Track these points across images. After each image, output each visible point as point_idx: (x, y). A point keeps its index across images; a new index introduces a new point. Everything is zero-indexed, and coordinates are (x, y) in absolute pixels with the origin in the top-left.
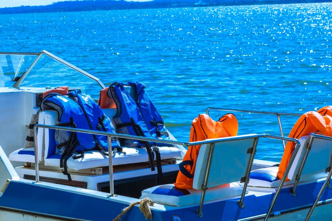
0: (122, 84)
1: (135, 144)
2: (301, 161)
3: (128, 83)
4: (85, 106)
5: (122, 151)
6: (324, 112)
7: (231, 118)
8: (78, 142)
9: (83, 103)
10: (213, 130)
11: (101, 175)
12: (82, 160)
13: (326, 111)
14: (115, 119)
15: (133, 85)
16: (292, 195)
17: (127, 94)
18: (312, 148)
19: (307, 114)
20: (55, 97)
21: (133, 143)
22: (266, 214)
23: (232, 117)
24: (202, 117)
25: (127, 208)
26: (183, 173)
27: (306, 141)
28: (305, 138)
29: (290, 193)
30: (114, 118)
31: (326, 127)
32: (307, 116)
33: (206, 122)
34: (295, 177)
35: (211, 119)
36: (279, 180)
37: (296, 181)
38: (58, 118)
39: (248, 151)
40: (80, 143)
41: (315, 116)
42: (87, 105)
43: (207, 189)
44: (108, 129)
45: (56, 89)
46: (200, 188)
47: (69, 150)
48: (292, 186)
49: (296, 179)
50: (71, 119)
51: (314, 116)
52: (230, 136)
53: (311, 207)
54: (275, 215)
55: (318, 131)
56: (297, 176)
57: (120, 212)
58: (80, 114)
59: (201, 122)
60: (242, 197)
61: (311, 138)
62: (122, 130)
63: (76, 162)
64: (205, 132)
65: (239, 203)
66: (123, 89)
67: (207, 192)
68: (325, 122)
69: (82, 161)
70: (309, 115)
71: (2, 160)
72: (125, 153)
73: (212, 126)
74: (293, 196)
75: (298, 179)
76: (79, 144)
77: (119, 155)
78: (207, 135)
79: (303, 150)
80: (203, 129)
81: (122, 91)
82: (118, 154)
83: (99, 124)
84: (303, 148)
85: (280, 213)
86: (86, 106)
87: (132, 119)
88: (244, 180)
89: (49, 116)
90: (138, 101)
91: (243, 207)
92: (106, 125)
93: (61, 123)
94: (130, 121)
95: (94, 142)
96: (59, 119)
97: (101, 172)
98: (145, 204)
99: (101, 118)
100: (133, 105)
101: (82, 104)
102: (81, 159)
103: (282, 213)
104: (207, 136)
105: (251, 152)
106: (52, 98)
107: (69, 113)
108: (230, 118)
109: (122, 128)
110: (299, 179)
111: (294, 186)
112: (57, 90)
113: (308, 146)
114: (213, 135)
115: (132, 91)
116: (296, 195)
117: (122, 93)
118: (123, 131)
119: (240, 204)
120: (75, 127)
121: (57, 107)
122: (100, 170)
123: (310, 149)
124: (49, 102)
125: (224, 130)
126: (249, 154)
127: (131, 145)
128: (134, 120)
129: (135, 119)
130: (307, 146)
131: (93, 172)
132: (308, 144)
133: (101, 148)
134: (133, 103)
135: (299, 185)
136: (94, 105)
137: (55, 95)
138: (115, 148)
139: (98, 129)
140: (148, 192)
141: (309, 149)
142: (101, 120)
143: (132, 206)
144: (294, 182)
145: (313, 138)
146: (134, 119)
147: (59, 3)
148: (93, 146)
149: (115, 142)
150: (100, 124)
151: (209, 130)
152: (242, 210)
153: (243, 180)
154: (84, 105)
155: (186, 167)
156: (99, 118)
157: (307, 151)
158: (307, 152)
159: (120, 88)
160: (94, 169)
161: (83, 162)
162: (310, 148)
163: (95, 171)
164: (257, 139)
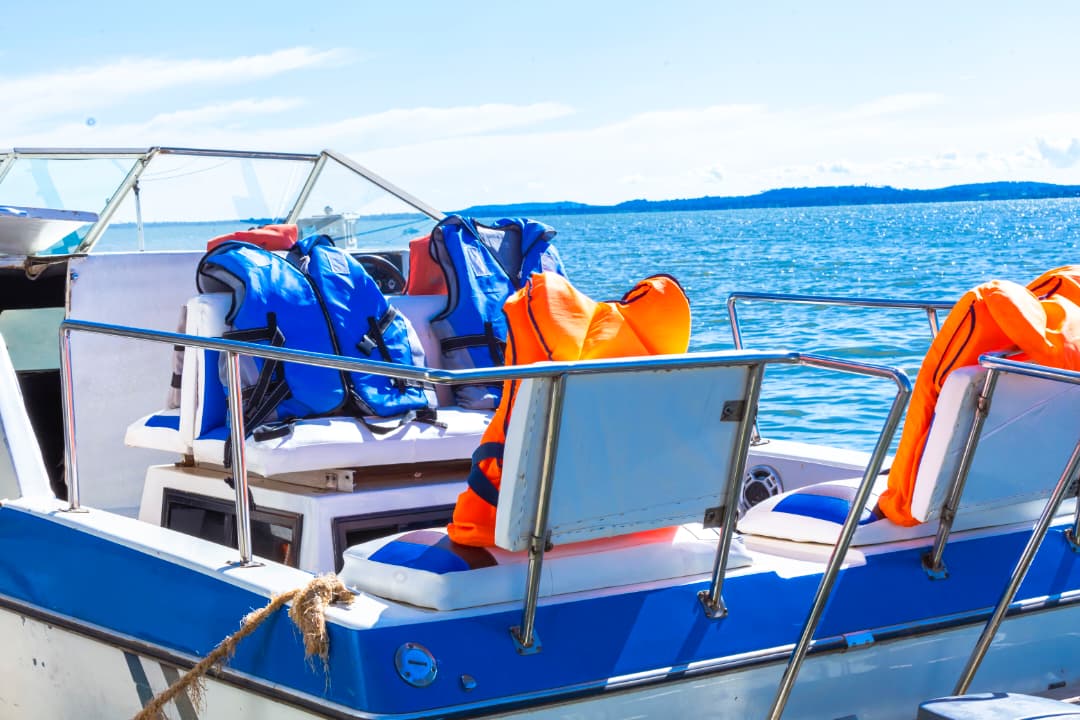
0: (473, 222)
1: (489, 399)
2: (956, 454)
3: (498, 222)
4: (326, 283)
5: (435, 418)
6: (1049, 287)
7: (663, 292)
8: (286, 387)
9: (323, 273)
10: (578, 331)
11: (350, 492)
12: (283, 443)
13: (1057, 282)
14: (436, 323)
15: (512, 227)
16: (930, 573)
17: (485, 251)
18: (993, 410)
19: (980, 290)
20: (232, 253)
21: (482, 396)
22: (793, 646)
23: (668, 287)
24: (538, 283)
25: (260, 611)
26: (475, 490)
27: (973, 384)
28: (968, 373)
29: (923, 565)
30: (432, 321)
31: (1043, 334)
32: (979, 297)
33: (550, 301)
34: (937, 514)
35: (571, 291)
36: (884, 520)
37: (942, 526)
38: (227, 313)
39: (724, 413)
40: (293, 392)
41: (1004, 294)
42: (334, 278)
43: (549, 548)
44: (398, 353)
45: (252, 231)
46: (522, 545)
47: (254, 414)
48: (931, 542)
49: (943, 518)
50: (272, 319)
51: (1001, 295)
52: (653, 352)
53: (988, 618)
54: (850, 644)
55: (1016, 348)
56: (945, 507)
57: (234, 624)
58: (304, 302)
59: (529, 302)
60: (714, 579)
61: (990, 371)
62: (452, 357)
63: (261, 450)
64: (544, 336)
65: (706, 601)
66: (470, 237)
67: (550, 562)
68: (1044, 317)
69: (282, 446)
70: (984, 292)
71: (6, 440)
72: (443, 427)
73: (575, 317)
74: (932, 578)
75: (948, 518)
76: (290, 396)
77: (422, 431)
78: (550, 348)
79: (959, 417)
80: (537, 328)
81: (467, 242)
82: (418, 430)
83: (366, 337)
84: (962, 407)
85: (872, 640)
86: (330, 283)
87: (488, 326)
88: (720, 517)
89: (207, 308)
90: (521, 273)
91: (718, 615)
92: (391, 342)
93: (235, 329)
94: (483, 330)
95: (340, 391)
96: (229, 319)
97: (350, 484)
98: (308, 598)
99: (378, 318)
100: (497, 284)
101: (319, 277)
102: (279, 440)
103: (879, 639)
104: (550, 353)
105: (740, 418)
106: (227, 254)
107: (265, 301)
108: (657, 293)
109: (453, 352)
110: (952, 518)
111: (937, 543)
112: (253, 234)
113: (979, 405)
114: (576, 347)
115: (507, 244)
116: (947, 575)
117: (466, 248)
118: (457, 359)
119: (709, 604)
120: (278, 342)
121: (235, 284)
122: (347, 477)
123: (986, 414)
124: (217, 269)
125: (631, 333)
126: (733, 425)
127: (475, 404)
128: (497, 328)
129: (498, 325)
130: (977, 403)
131: (330, 485)
132: (980, 395)
133: (364, 407)
134: (502, 279)
135: (952, 539)
136: (358, 279)
137: (238, 247)
138: (413, 409)
139: (363, 352)
140: (360, 555)
141: (980, 411)
142: (378, 322)
143: (275, 603)
144: (934, 529)
145: (996, 372)
146: (494, 325)
147: (774, 192)
148: (336, 403)
149: (417, 392)
150: (370, 337)
151: (560, 331)
152: (713, 626)
153: (712, 517)
154: (323, 278)
155: (487, 465)
156: (371, 320)
157: (977, 418)
158: (976, 425)
159: (460, 233)
160: (331, 475)
161: (286, 451)
162: (985, 411)
163: (334, 479)
164: (757, 370)
